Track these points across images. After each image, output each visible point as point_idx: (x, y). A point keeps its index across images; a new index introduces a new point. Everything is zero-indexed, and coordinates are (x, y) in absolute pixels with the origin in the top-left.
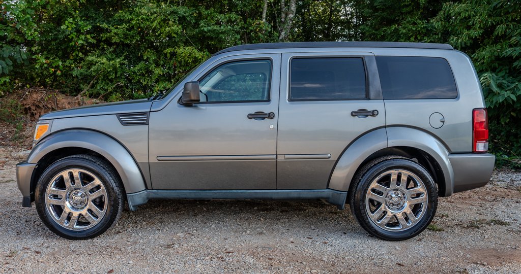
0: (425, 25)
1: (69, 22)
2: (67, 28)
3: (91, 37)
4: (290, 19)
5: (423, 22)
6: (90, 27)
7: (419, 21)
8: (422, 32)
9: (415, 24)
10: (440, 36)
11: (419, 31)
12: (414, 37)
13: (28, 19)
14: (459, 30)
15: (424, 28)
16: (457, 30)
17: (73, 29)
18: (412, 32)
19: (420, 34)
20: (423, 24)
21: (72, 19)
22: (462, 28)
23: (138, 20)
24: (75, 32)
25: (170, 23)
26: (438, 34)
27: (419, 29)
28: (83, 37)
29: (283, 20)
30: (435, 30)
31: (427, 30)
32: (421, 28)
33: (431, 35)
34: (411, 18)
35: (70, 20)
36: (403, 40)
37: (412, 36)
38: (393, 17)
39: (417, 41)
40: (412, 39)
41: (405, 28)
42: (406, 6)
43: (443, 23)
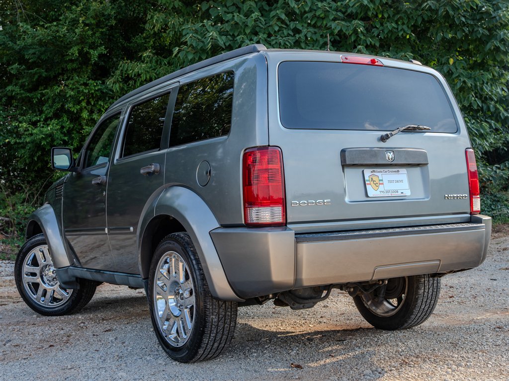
0: (99, 87)
5: (97, 83)
7: (91, 81)
8: (96, 95)
9: (86, 85)
11: (92, 94)
12: (85, 101)
15: (98, 90)
18: (83, 95)
19: (93, 98)
20: (97, 85)
27: (93, 91)
30: (111, 93)
31: (102, 92)
32: (95, 90)
33: (107, 99)
34: (78, 76)
36: (71, 105)
37: (83, 100)
38: (52, 74)
39: (90, 107)
40: (84, 104)
41: (72, 89)
42: (72, 61)
43: (121, 85)
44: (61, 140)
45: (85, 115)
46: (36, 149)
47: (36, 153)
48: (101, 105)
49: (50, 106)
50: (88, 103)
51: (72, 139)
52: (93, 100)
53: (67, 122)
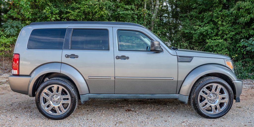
1: (47, 9)
2: (46, 12)
3: (58, 16)
4: (157, 8)
5: (226, 11)
6: (58, 11)
8: (225, 15)
10: (234, 17)
13: (28, 7)
14: (244, 14)
16: (243, 14)
17: (49, 12)
18: (220, 15)
21: (48, 7)
22: (245, 13)
23: (84, 8)
24: (50, 13)
25: (104, 9)
26: (233, 16)
28: (54, 16)
29: (153, 9)
31: (228, 14)
33: (229, 17)
34: (217, 8)
35: (48, 8)
36: (215, 19)
37: (220, 17)
38: (207, 8)
39: (222, 20)
40: (220, 19)
41: (216, 13)
42: (215, 3)
43: (236, 11)
44: (211, 32)
45: (220, 23)
46: (200, 35)
47: (201, 36)
48: (227, 19)
49: (206, 19)
50: (222, 18)
51: (214, 31)
52: (224, 17)
53: (212, 25)
